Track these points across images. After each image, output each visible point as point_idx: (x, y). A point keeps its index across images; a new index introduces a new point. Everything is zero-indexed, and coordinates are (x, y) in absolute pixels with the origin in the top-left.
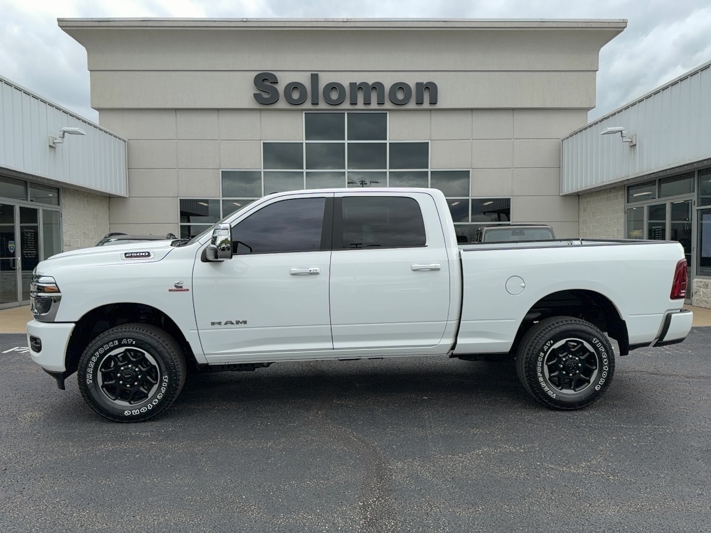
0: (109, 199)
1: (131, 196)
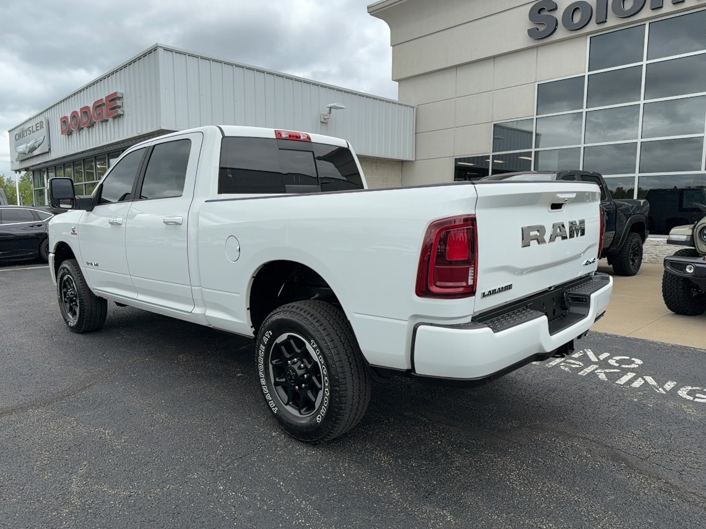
0: (402, 163)
1: (417, 159)
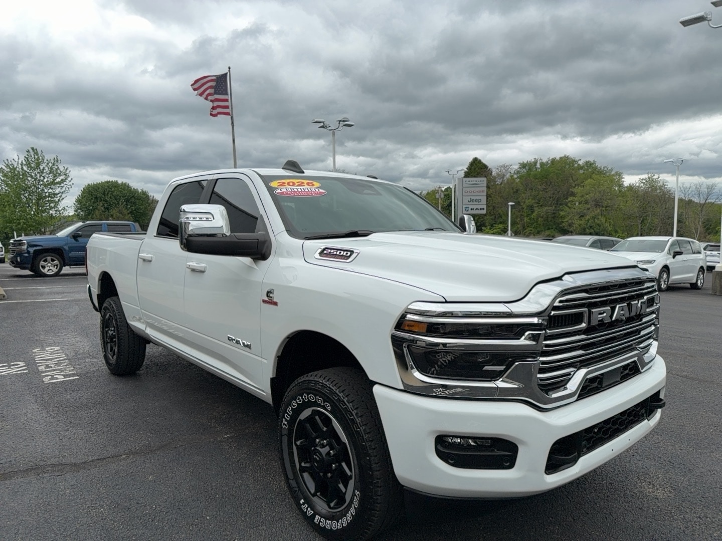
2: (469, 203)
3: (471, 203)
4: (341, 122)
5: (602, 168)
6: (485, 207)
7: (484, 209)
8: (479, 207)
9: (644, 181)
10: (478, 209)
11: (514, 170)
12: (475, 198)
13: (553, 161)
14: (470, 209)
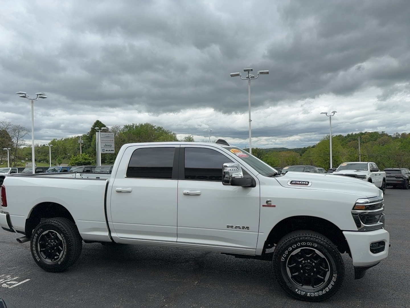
2: (105, 147)
3: (106, 147)
4: (39, 95)
5: (167, 131)
6: (114, 149)
7: (113, 150)
8: (111, 149)
9: (187, 138)
10: (110, 151)
11: (121, 129)
12: (108, 144)
13: (141, 125)
14: (105, 150)
